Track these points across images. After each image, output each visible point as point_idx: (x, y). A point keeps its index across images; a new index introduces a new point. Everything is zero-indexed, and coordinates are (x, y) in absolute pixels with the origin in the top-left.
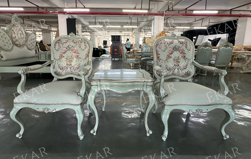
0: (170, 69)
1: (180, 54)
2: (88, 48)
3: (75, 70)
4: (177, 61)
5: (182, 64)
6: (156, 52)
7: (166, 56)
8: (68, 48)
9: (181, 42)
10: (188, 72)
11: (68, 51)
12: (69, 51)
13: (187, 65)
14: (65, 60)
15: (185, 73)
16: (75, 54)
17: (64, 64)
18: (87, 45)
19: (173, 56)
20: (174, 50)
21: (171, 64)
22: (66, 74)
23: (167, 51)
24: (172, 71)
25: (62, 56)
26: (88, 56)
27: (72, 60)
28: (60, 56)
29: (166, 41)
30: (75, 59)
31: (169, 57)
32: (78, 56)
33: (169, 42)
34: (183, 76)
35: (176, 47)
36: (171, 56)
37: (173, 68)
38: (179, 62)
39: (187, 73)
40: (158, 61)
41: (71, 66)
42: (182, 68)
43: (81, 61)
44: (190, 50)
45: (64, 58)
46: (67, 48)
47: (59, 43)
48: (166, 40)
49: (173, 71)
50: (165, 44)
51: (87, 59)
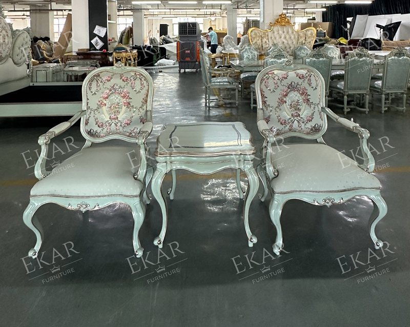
0: (285, 122)
1: (299, 95)
2: (146, 87)
3: (123, 128)
4: (296, 107)
5: (305, 112)
6: (261, 93)
7: (277, 100)
8: (113, 89)
9: (301, 76)
10: (317, 126)
11: (112, 95)
12: (114, 94)
13: (313, 114)
14: (107, 110)
15: (310, 127)
16: (124, 100)
17: (104, 118)
18: (145, 82)
19: (288, 100)
20: (289, 90)
21: (286, 114)
22: (108, 134)
23: (278, 91)
24: (288, 126)
25: (103, 104)
26: (146, 101)
27: (120, 110)
28: (99, 103)
29: (276, 75)
30: (124, 108)
31: (282, 102)
32: (129, 103)
33: (281, 77)
34: (308, 134)
35: (293, 84)
36: (285, 99)
37: (290, 121)
38: (299, 110)
39: (314, 127)
40: (264, 107)
41: (117, 121)
42: (305, 119)
43: (134, 112)
44: (316, 88)
45: (106, 107)
46: (111, 90)
47: (97, 81)
48: (276, 72)
49: (291, 126)
50: (274, 79)
51: (145, 107)
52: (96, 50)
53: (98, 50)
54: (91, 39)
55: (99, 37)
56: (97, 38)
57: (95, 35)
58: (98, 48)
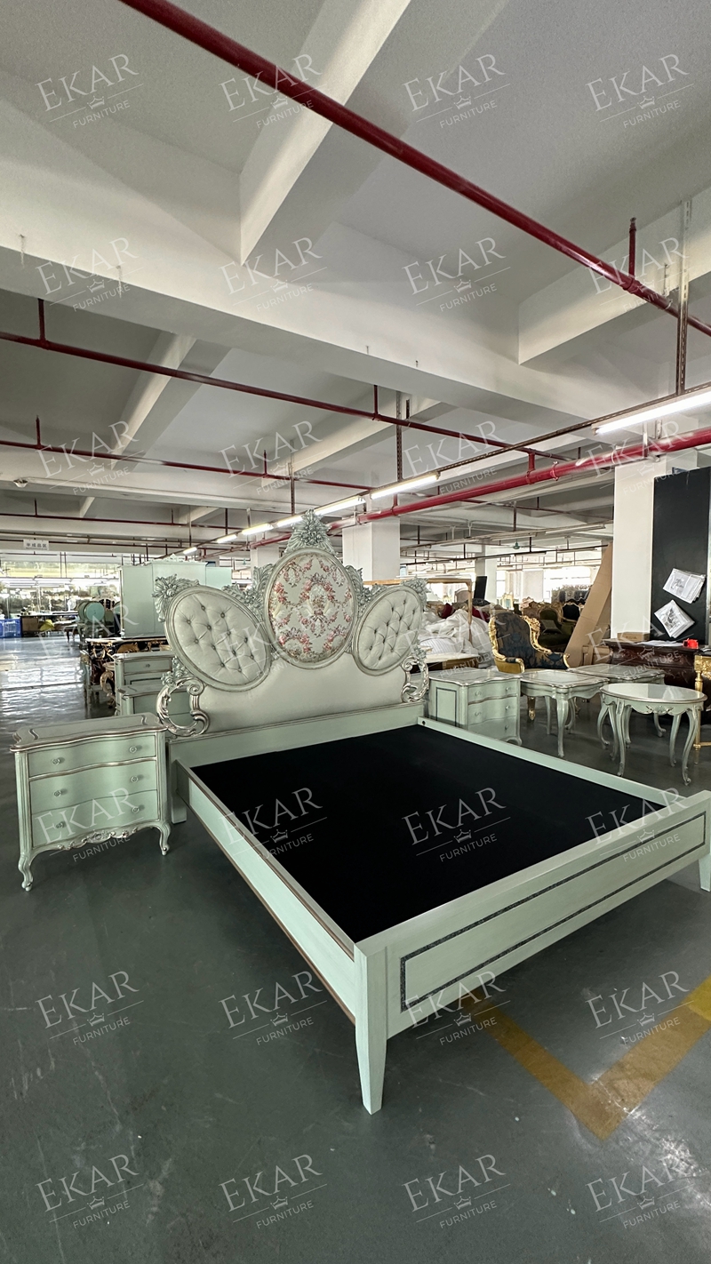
52: (666, 638)
53: (672, 639)
54: (655, 607)
55: (681, 604)
56: (672, 604)
57: (668, 597)
58: (672, 632)
